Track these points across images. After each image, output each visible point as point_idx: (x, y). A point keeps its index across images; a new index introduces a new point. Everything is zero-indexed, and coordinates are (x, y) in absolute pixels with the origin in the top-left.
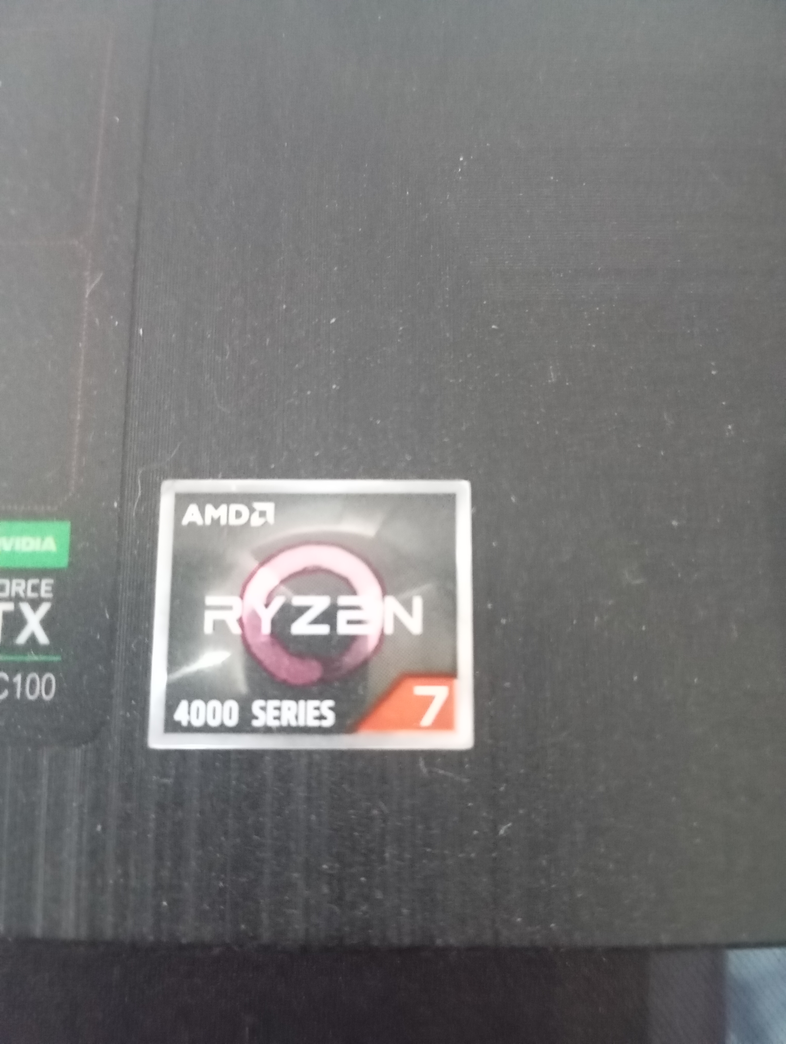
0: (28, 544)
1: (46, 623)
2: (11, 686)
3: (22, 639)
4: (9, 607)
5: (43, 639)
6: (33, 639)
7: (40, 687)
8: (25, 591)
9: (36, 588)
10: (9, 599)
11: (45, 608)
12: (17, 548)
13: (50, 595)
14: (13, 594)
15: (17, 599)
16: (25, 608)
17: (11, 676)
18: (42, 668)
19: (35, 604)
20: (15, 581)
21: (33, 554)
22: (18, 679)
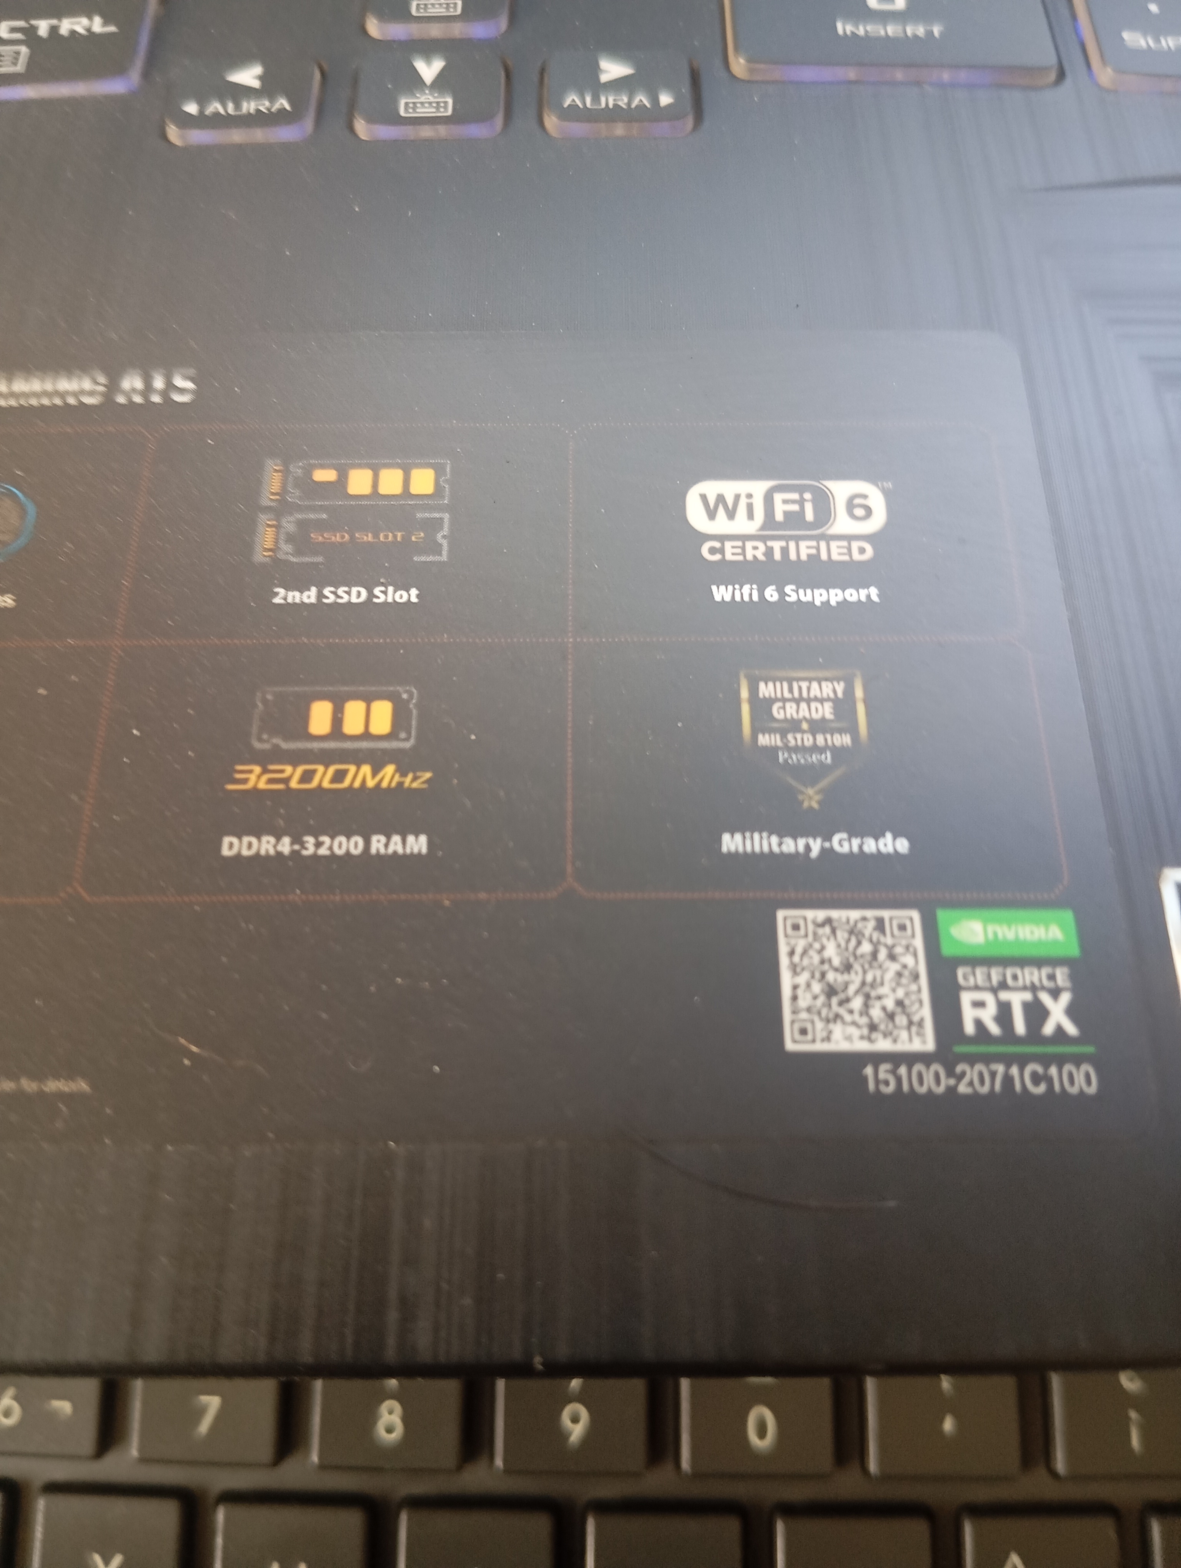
0: (1032, 933)
1: (1071, 1012)
2: (1049, 1081)
3: (1048, 1029)
4: (1028, 996)
5: (1071, 1029)
6: (1059, 1029)
7: (1080, 1079)
8: (1040, 980)
9: (1052, 977)
10: (1024, 988)
11: (1065, 998)
12: (1021, 936)
13: (1068, 984)
14: (1028, 983)
15: (1033, 989)
16: (1045, 998)
17: (1047, 1067)
18: (1078, 1060)
19: (1055, 993)
20: (1027, 971)
21: (1040, 943)
22: (1053, 1071)
